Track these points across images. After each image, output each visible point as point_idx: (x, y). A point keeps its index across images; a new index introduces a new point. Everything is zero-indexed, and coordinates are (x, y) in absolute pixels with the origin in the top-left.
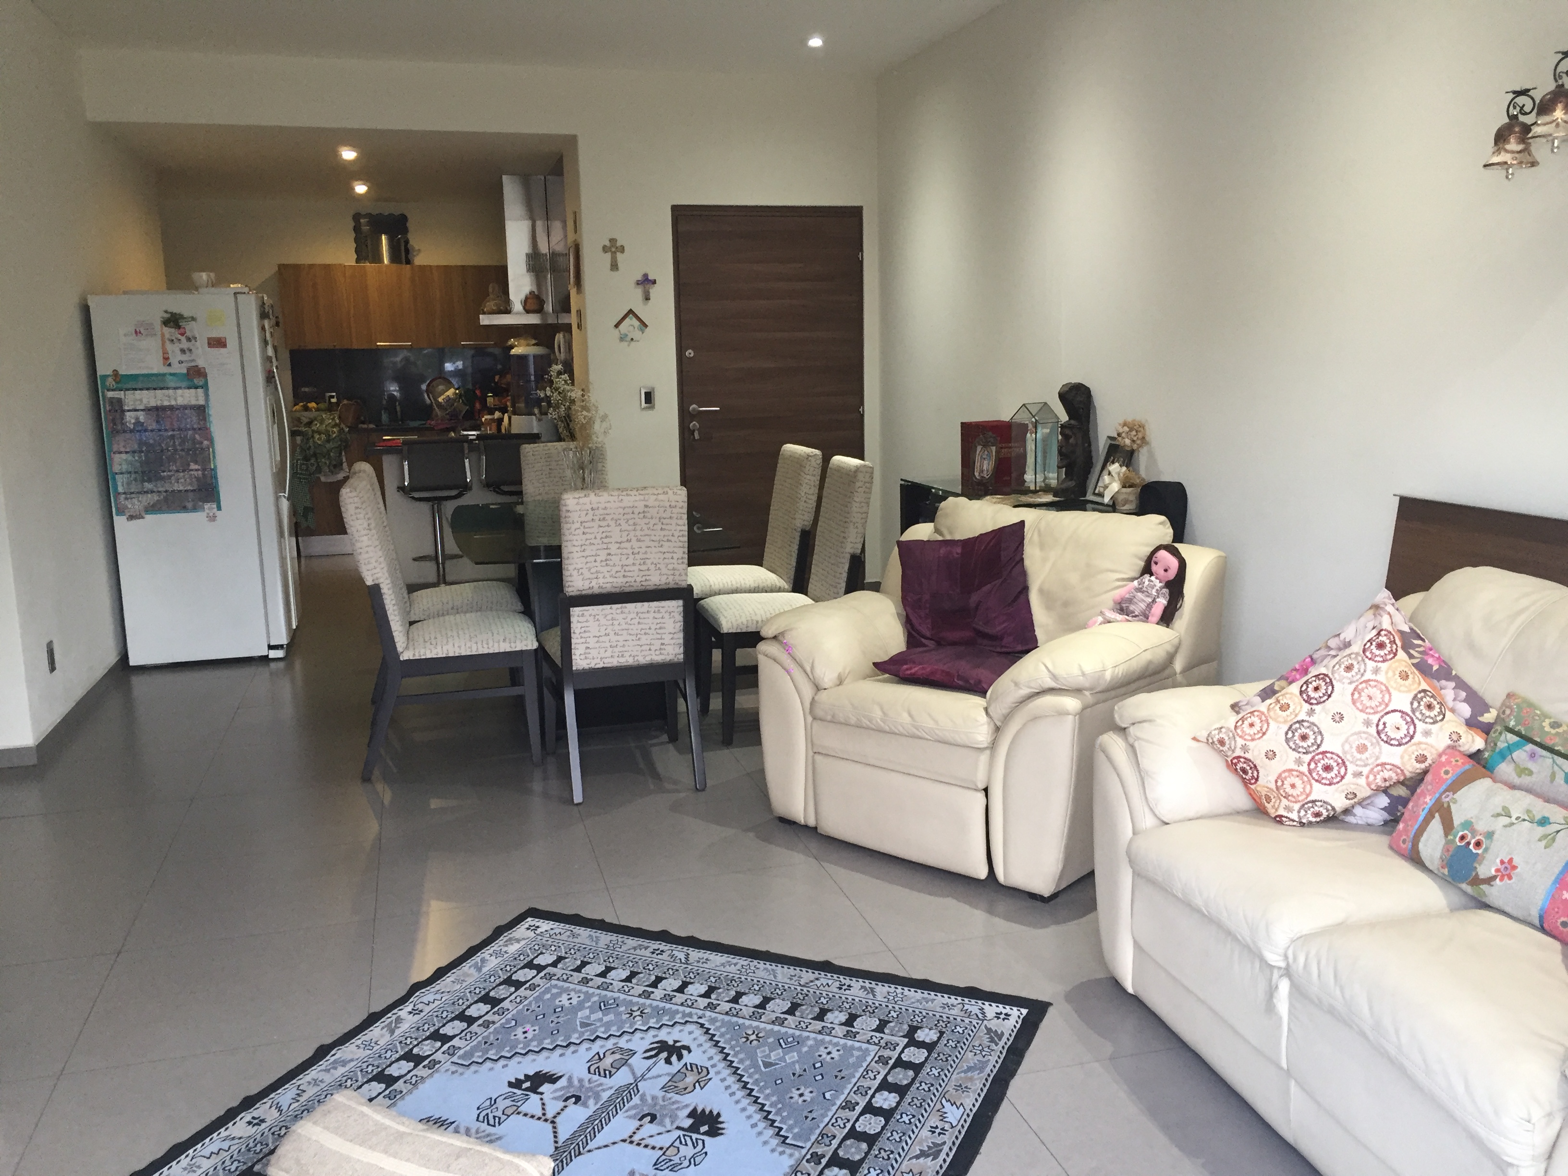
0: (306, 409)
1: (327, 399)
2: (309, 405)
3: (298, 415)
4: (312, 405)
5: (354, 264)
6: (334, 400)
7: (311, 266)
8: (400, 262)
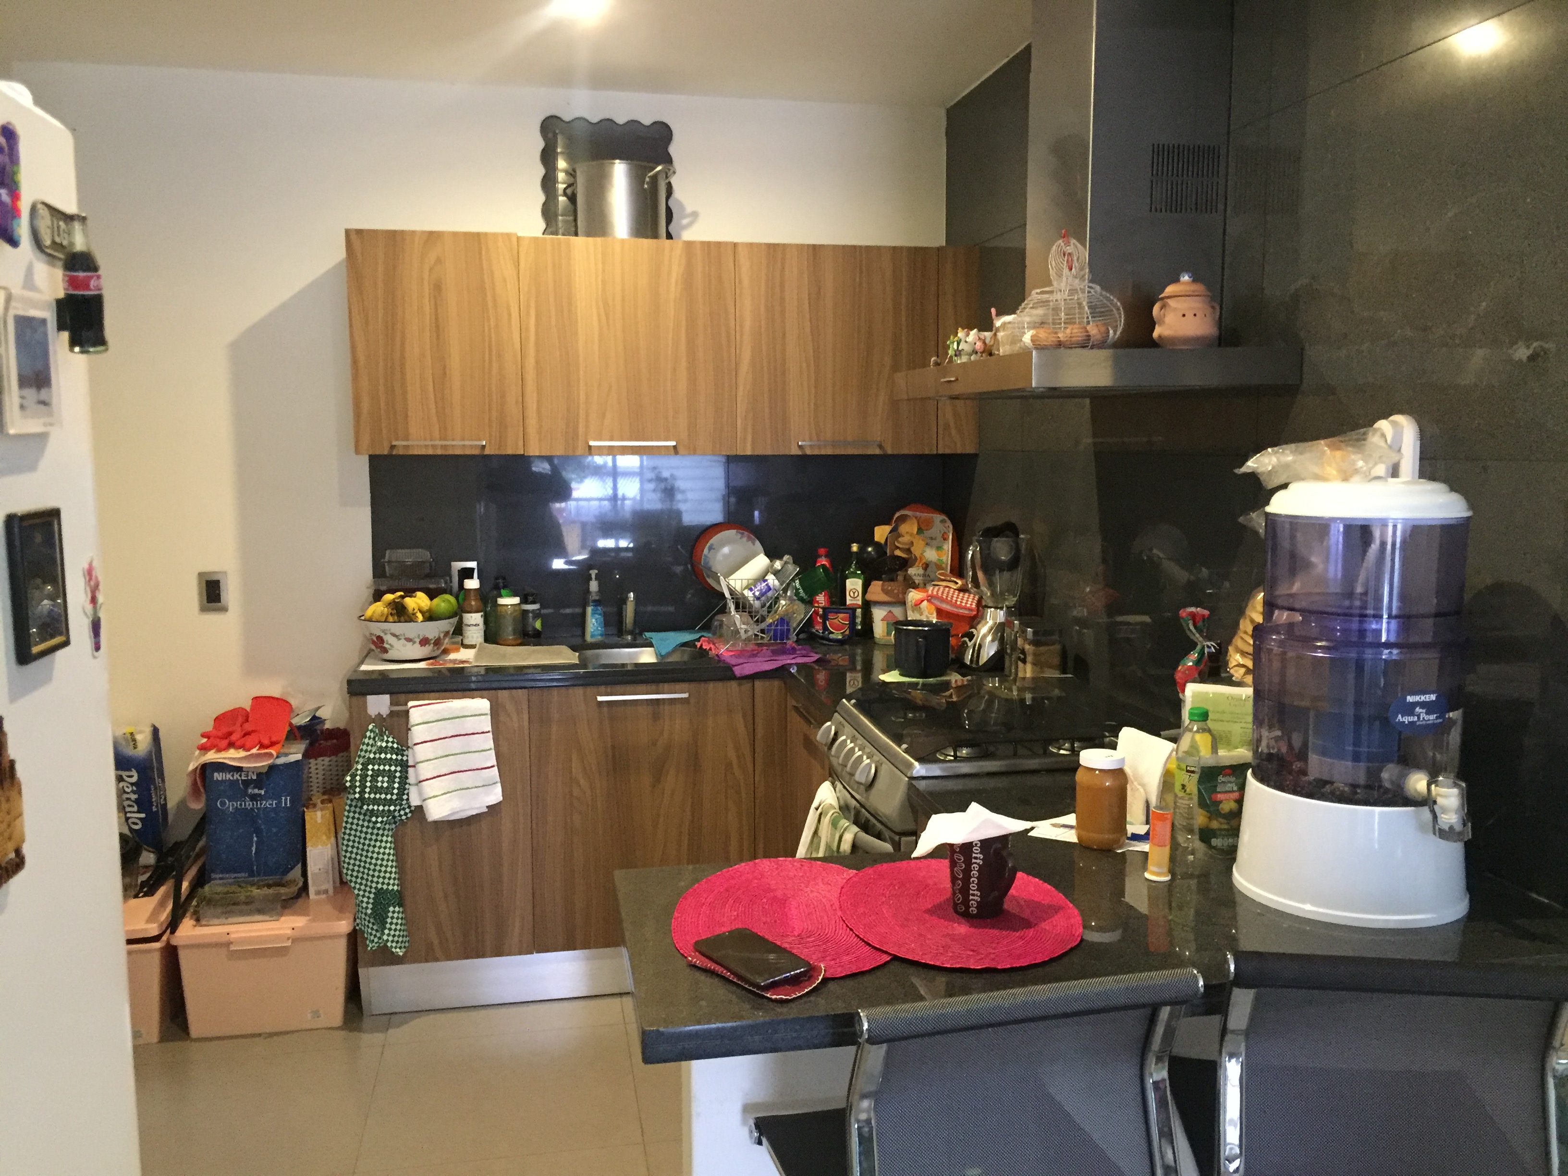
0: (400, 612)
1: (456, 579)
2: (410, 603)
3: (377, 629)
4: (419, 601)
5: (540, 235)
6: (472, 584)
7: (432, 237)
8: (655, 235)
